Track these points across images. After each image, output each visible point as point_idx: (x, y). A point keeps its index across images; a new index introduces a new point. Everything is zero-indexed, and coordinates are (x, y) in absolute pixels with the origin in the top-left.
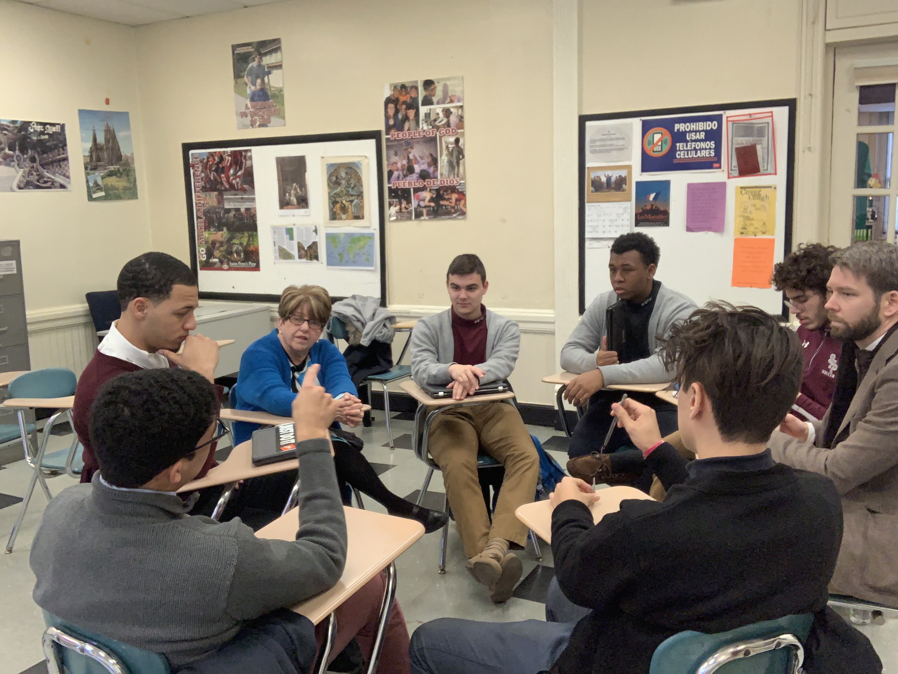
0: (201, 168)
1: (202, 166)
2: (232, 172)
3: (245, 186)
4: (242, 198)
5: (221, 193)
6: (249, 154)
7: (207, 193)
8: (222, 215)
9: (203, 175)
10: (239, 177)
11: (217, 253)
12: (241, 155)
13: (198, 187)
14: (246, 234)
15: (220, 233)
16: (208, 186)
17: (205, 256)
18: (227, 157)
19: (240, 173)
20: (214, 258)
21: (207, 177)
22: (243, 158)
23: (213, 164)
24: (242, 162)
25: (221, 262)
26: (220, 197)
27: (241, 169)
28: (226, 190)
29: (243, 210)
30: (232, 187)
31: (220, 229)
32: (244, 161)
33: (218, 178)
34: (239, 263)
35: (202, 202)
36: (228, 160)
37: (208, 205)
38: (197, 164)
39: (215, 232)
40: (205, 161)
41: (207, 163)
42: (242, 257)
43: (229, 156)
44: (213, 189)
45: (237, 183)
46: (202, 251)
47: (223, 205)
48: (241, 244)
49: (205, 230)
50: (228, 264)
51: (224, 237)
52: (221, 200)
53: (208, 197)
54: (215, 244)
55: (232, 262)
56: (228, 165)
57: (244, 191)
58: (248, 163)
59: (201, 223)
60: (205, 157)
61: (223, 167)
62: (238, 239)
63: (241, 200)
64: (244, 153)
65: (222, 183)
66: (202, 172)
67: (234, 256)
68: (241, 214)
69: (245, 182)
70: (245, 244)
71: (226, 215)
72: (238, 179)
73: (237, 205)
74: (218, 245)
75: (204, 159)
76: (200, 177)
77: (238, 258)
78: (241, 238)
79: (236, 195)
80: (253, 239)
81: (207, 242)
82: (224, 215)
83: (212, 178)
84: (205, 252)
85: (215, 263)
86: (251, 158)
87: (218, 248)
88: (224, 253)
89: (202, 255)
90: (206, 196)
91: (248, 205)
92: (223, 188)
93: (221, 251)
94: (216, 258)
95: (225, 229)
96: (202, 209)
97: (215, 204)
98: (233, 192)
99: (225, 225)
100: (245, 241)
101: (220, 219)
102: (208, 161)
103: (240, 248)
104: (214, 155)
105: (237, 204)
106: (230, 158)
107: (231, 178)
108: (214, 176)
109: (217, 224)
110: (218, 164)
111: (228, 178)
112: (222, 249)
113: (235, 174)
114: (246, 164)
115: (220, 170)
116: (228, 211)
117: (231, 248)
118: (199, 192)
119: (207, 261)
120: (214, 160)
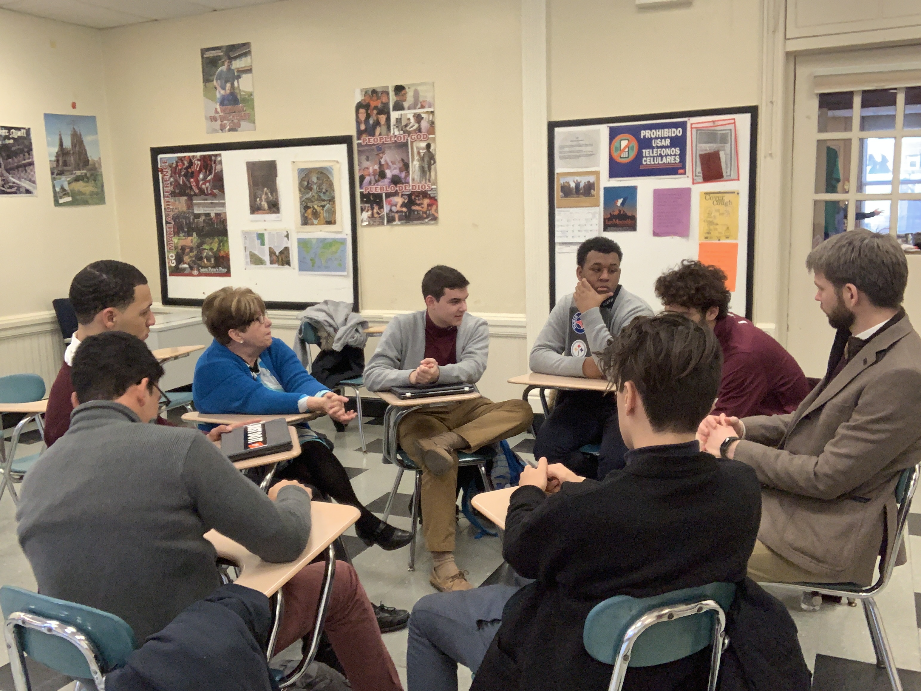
0: (170, 172)
1: (171, 170)
2: (201, 176)
3: (215, 191)
4: (212, 203)
5: (190, 198)
6: (219, 159)
7: (176, 198)
8: (191, 220)
9: (172, 179)
10: (209, 181)
11: (186, 259)
12: (211, 160)
13: (167, 192)
14: (216, 239)
15: (190, 238)
16: (177, 191)
17: (174, 261)
18: (196, 162)
19: (209, 178)
20: (184, 264)
21: (176, 181)
22: (213, 162)
23: (181, 169)
24: (211, 167)
25: (191, 268)
26: (190, 202)
27: (210, 174)
28: (196, 195)
29: (213, 215)
30: (202, 192)
31: (189, 234)
32: (213, 165)
33: (187, 183)
34: (210, 268)
35: (171, 207)
36: (197, 165)
37: (177, 211)
38: (166, 169)
39: (184, 238)
40: (174, 165)
41: (176, 168)
42: (213, 262)
43: (198, 160)
44: (182, 194)
45: (207, 188)
46: (172, 256)
47: (193, 210)
48: (211, 249)
49: (174, 235)
50: (199, 270)
51: (194, 242)
52: (190, 206)
53: (177, 202)
54: (185, 250)
55: (203, 267)
56: (198, 169)
57: (214, 196)
58: (218, 167)
59: (170, 228)
60: (174, 162)
61: (192, 173)
62: (208, 245)
63: (210, 205)
64: (213, 158)
65: (191, 188)
66: (171, 176)
67: (204, 262)
68: (211, 219)
69: (214, 187)
70: (215, 249)
71: (196, 220)
72: (208, 184)
73: (208, 210)
74: (187, 250)
75: (173, 163)
76: (169, 182)
77: (209, 264)
78: (211, 243)
79: (206, 200)
80: (223, 244)
81: (176, 248)
82: (194, 220)
83: (181, 183)
84: (174, 258)
85: (185, 269)
86: (220, 162)
87: (188, 254)
88: (194, 259)
89: (171, 260)
90: (175, 201)
91: (218, 210)
92: (192, 193)
93: (191, 257)
94: (186, 263)
95: (195, 234)
96: (171, 214)
97: (185, 209)
98: (203, 197)
99: (193, 230)
100: (215, 246)
101: (189, 225)
102: (177, 166)
103: (210, 253)
104: (183, 159)
105: (206, 209)
106: (199, 162)
107: (201, 183)
108: (183, 181)
109: (186, 230)
110: (187, 169)
111: (197, 182)
112: (191, 254)
113: (205, 178)
114: (215, 170)
115: (189, 174)
116: (198, 216)
117: (201, 253)
118: (168, 197)
119: (177, 267)
120: (184, 164)
